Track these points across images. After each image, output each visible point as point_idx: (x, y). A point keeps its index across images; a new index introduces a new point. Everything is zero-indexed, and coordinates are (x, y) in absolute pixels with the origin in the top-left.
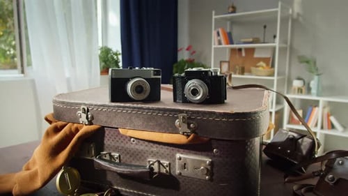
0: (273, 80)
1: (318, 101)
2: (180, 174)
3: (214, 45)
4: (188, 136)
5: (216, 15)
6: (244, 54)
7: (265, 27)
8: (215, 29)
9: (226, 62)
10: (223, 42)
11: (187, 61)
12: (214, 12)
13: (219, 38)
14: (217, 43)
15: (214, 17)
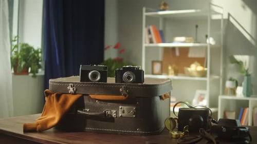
0: (206, 81)
1: (248, 101)
2: (121, 116)
3: (145, 44)
4: (126, 96)
5: (147, 11)
6: (177, 53)
7: (197, 26)
8: (146, 26)
9: (158, 61)
10: (154, 39)
11: (115, 61)
12: (144, 9)
13: (150, 36)
14: (148, 41)
15: (145, 14)
